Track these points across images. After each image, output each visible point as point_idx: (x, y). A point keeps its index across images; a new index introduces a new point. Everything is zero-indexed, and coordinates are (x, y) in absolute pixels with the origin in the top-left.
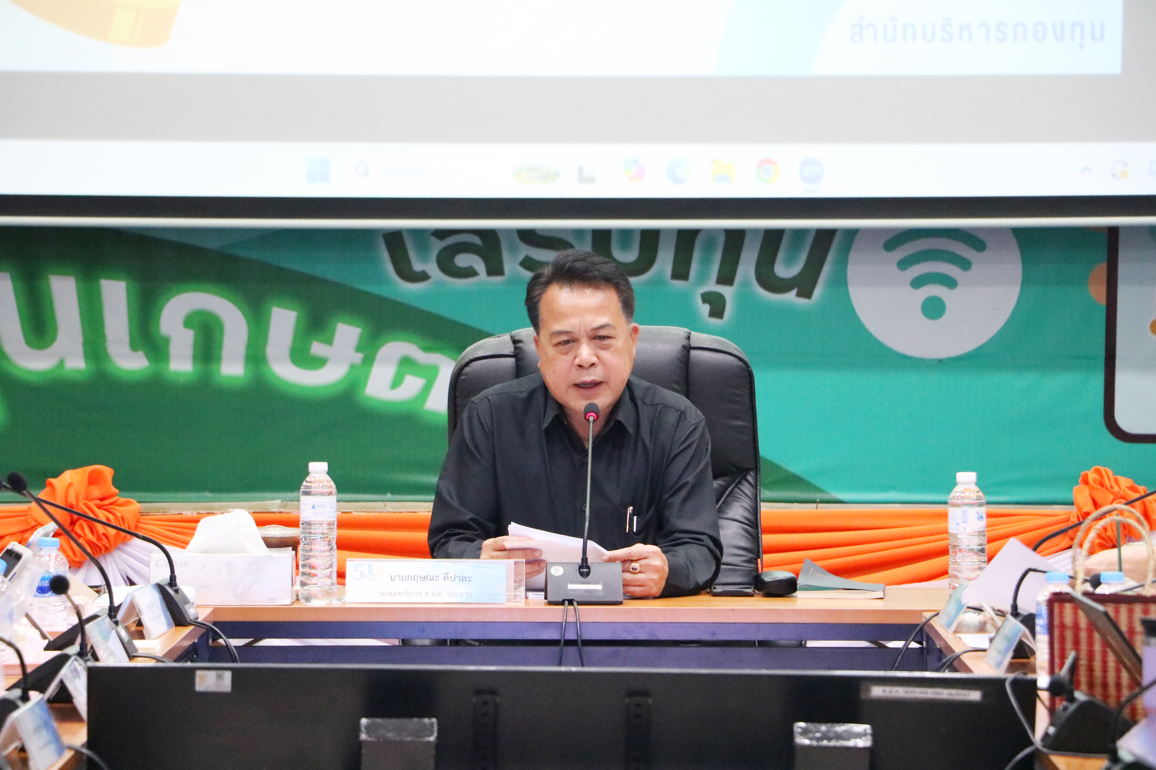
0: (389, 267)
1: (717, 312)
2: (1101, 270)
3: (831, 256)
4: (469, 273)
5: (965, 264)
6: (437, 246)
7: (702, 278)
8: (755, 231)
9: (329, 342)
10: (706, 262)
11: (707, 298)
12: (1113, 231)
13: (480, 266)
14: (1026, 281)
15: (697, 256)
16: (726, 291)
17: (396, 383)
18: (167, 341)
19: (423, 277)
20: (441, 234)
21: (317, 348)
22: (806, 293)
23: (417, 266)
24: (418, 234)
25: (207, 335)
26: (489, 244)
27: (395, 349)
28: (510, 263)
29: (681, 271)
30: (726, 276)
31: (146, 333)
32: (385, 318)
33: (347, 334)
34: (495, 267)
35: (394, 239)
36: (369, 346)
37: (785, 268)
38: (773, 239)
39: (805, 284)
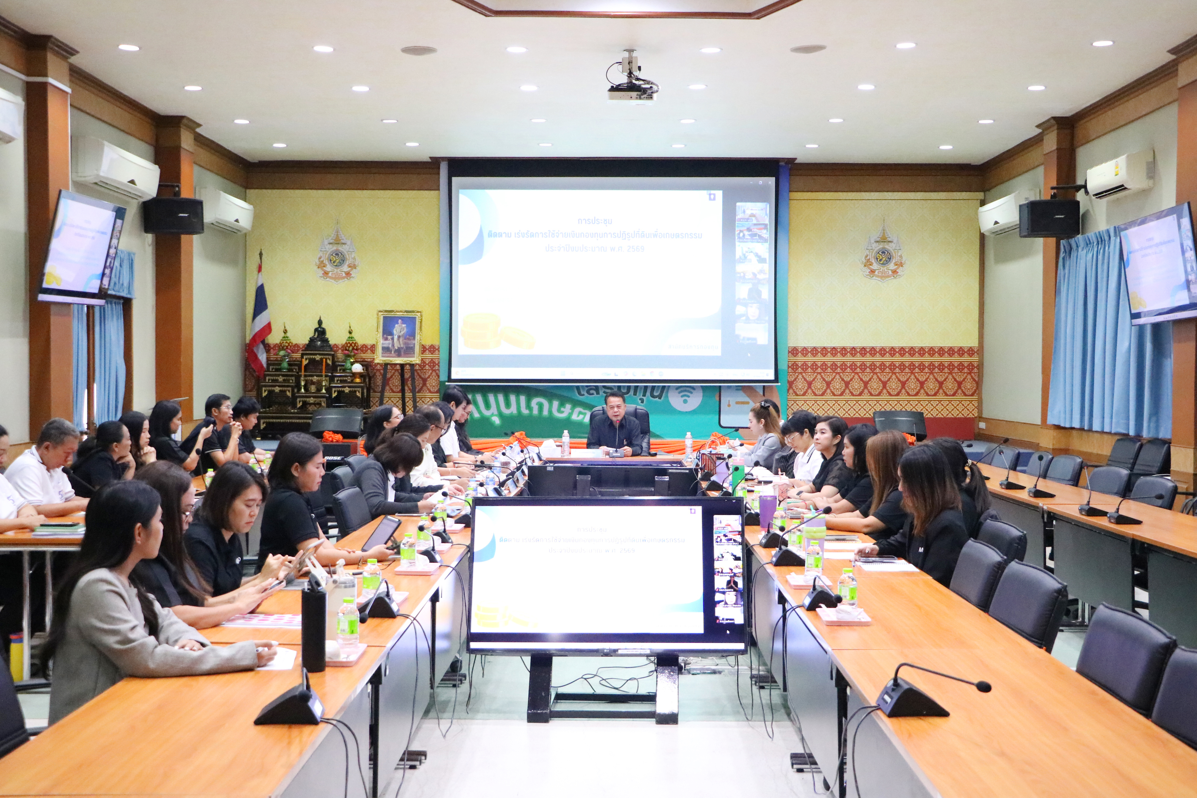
0: (577, 393)
1: (642, 402)
3: (665, 391)
4: (593, 394)
5: (691, 393)
6: (587, 389)
7: (639, 395)
8: (649, 386)
9: (565, 408)
10: (640, 393)
11: (640, 400)
12: (720, 387)
13: (595, 393)
14: (703, 396)
15: (638, 391)
16: (644, 398)
17: (578, 416)
18: (533, 408)
19: (583, 395)
20: (587, 386)
21: (562, 409)
22: (660, 399)
23: (582, 393)
24: (582, 386)
25: (541, 406)
26: (597, 389)
27: (578, 409)
28: (601, 392)
29: (635, 394)
30: (644, 395)
31: (528, 406)
32: (576, 403)
33: (568, 406)
34: (598, 393)
35: (578, 387)
36: (573, 409)
37: (656, 394)
38: (653, 387)
39: (660, 397)
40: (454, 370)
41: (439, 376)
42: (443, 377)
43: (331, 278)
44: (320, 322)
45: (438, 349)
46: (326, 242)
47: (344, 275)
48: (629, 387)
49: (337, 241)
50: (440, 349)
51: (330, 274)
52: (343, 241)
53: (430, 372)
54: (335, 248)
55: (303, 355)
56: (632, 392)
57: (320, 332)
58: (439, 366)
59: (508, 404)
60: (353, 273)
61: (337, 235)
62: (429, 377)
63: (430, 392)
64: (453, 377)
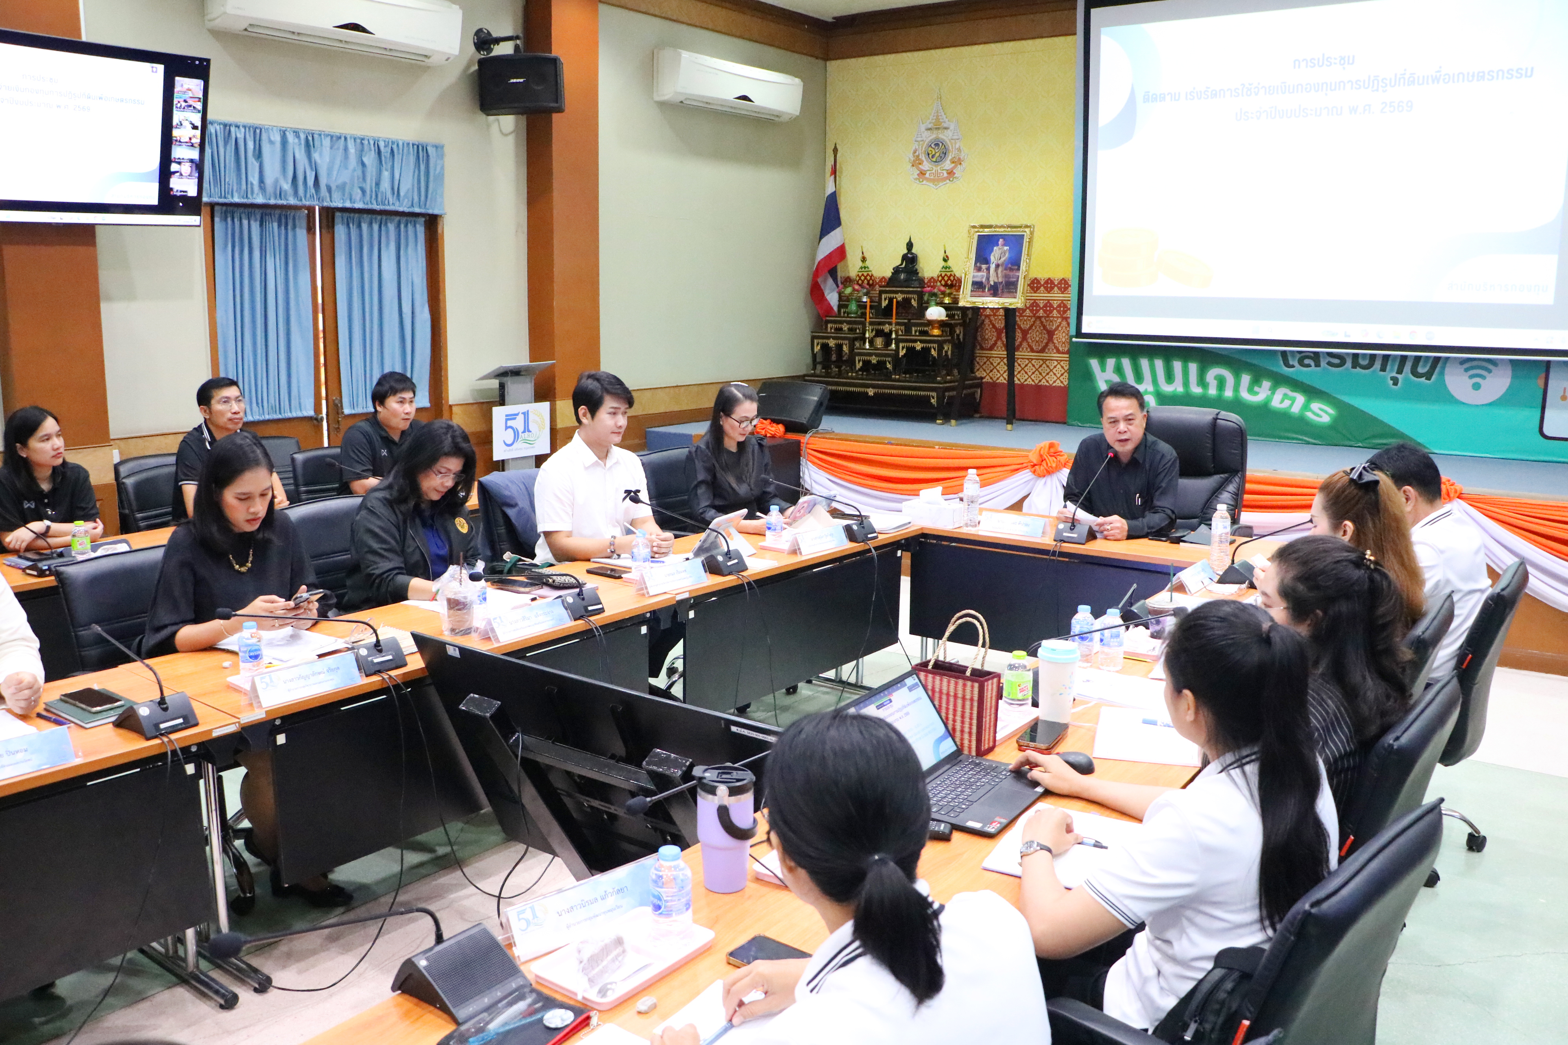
0: (1282, 362)
1: (1396, 383)
2: (1543, 375)
3: (1439, 365)
4: (1309, 366)
5: (1490, 371)
6: (1298, 356)
7: (1392, 370)
8: (1411, 356)
9: (1260, 387)
10: (1392, 366)
11: (1392, 378)
12: (1549, 362)
13: (1312, 364)
14: (1513, 378)
15: (1389, 364)
16: (1399, 376)
17: (1282, 402)
18: (1208, 384)
19: (1293, 366)
20: (1300, 352)
21: (1256, 389)
22: (1429, 379)
23: (1291, 363)
24: (1292, 352)
25: (1221, 383)
26: (1316, 357)
27: (1282, 390)
28: (1323, 363)
29: (1383, 369)
30: (1400, 371)
31: (1202, 382)
32: (1279, 380)
33: (1266, 384)
34: (1318, 365)
35: (1284, 353)
36: (1273, 389)
37: (1421, 370)
38: (1418, 359)
39: (1428, 376)
40: (1085, 319)
43: (928, 180)
44: (910, 245)
45: (1061, 285)
46: (923, 127)
47: (945, 175)
48: (1373, 357)
49: (938, 127)
50: (1065, 285)
51: (927, 175)
52: (945, 125)
54: (934, 136)
55: (881, 292)
56: (1378, 365)
57: (910, 260)
59: (1170, 377)
60: (958, 172)
61: (938, 116)
63: (1058, 351)
64: (1085, 329)
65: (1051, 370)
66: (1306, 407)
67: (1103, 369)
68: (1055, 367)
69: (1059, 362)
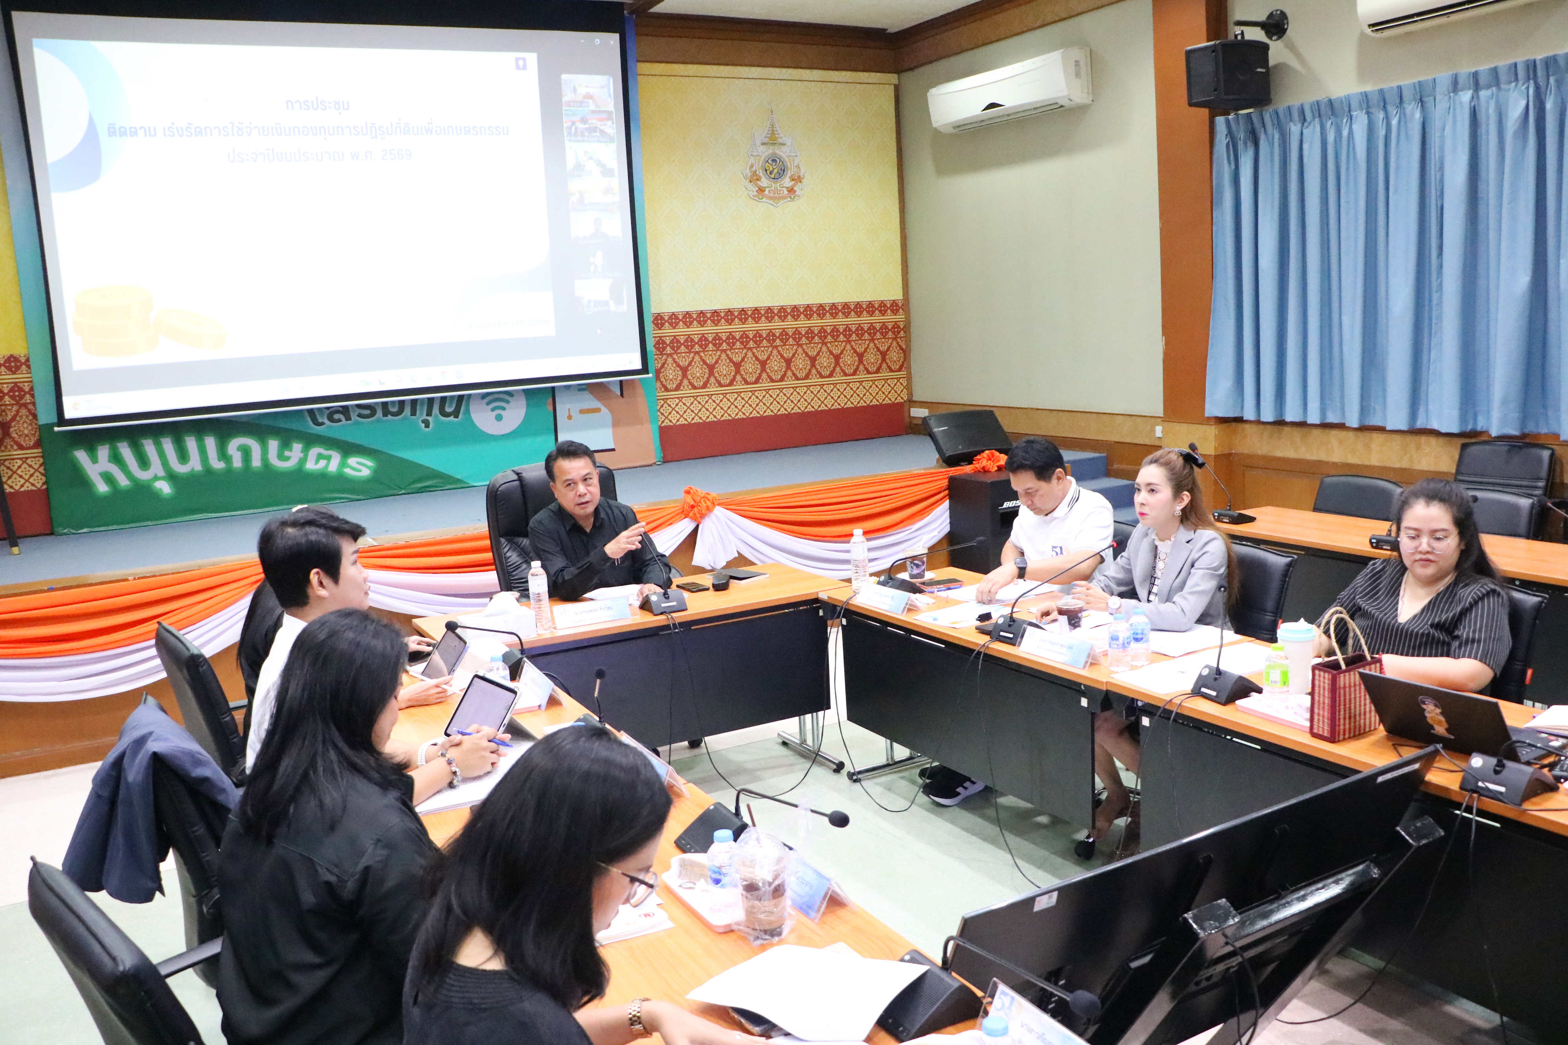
0: (311, 423)
1: (427, 426)
2: (550, 400)
3: (464, 403)
4: (339, 421)
5: (508, 402)
6: (327, 412)
7: (421, 414)
8: (437, 398)
9: (291, 451)
10: (422, 410)
11: (423, 421)
12: (553, 388)
13: (343, 418)
14: (528, 406)
15: (418, 408)
16: (429, 418)
17: (317, 462)
18: (231, 456)
19: (322, 424)
20: (328, 408)
21: (287, 453)
22: (456, 417)
23: (320, 420)
24: (319, 409)
25: (246, 453)
26: (345, 411)
27: (315, 451)
28: (354, 417)
29: (413, 413)
30: (429, 414)
31: (223, 455)
32: (310, 440)
33: (297, 447)
34: (348, 418)
35: (311, 412)
36: (305, 451)
37: (449, 409)
38: (443, 399)
39: (456, 414)
40: (66, 400)
41: (35, 416)
42: (46, 416)
45: (27, 363)
48: (402, 403)
50: (32, 363)
53: (15, 408)
56: (407, 410)
58: (33, 396)
59: (183, 456)
62: (14, 418)
63: (21, 448)
64: (69, 414)
65: (14, 472)
66: (343, 464)
67: (95, 460)
68: (19, 467)
69: (24, 460)
